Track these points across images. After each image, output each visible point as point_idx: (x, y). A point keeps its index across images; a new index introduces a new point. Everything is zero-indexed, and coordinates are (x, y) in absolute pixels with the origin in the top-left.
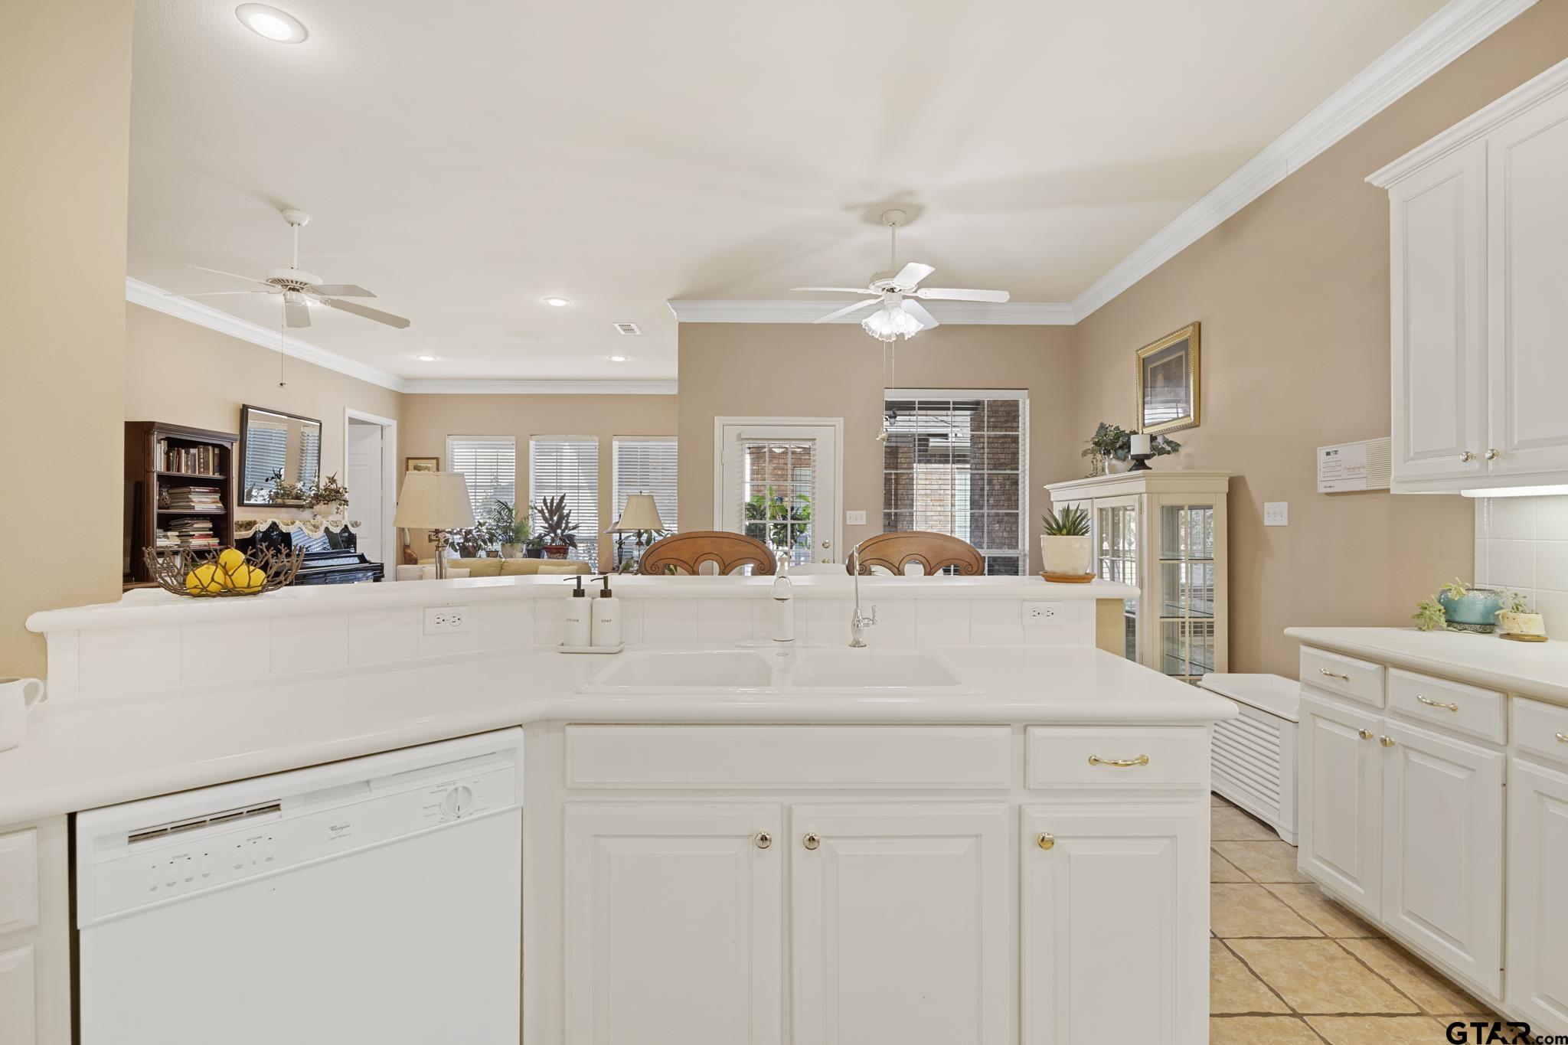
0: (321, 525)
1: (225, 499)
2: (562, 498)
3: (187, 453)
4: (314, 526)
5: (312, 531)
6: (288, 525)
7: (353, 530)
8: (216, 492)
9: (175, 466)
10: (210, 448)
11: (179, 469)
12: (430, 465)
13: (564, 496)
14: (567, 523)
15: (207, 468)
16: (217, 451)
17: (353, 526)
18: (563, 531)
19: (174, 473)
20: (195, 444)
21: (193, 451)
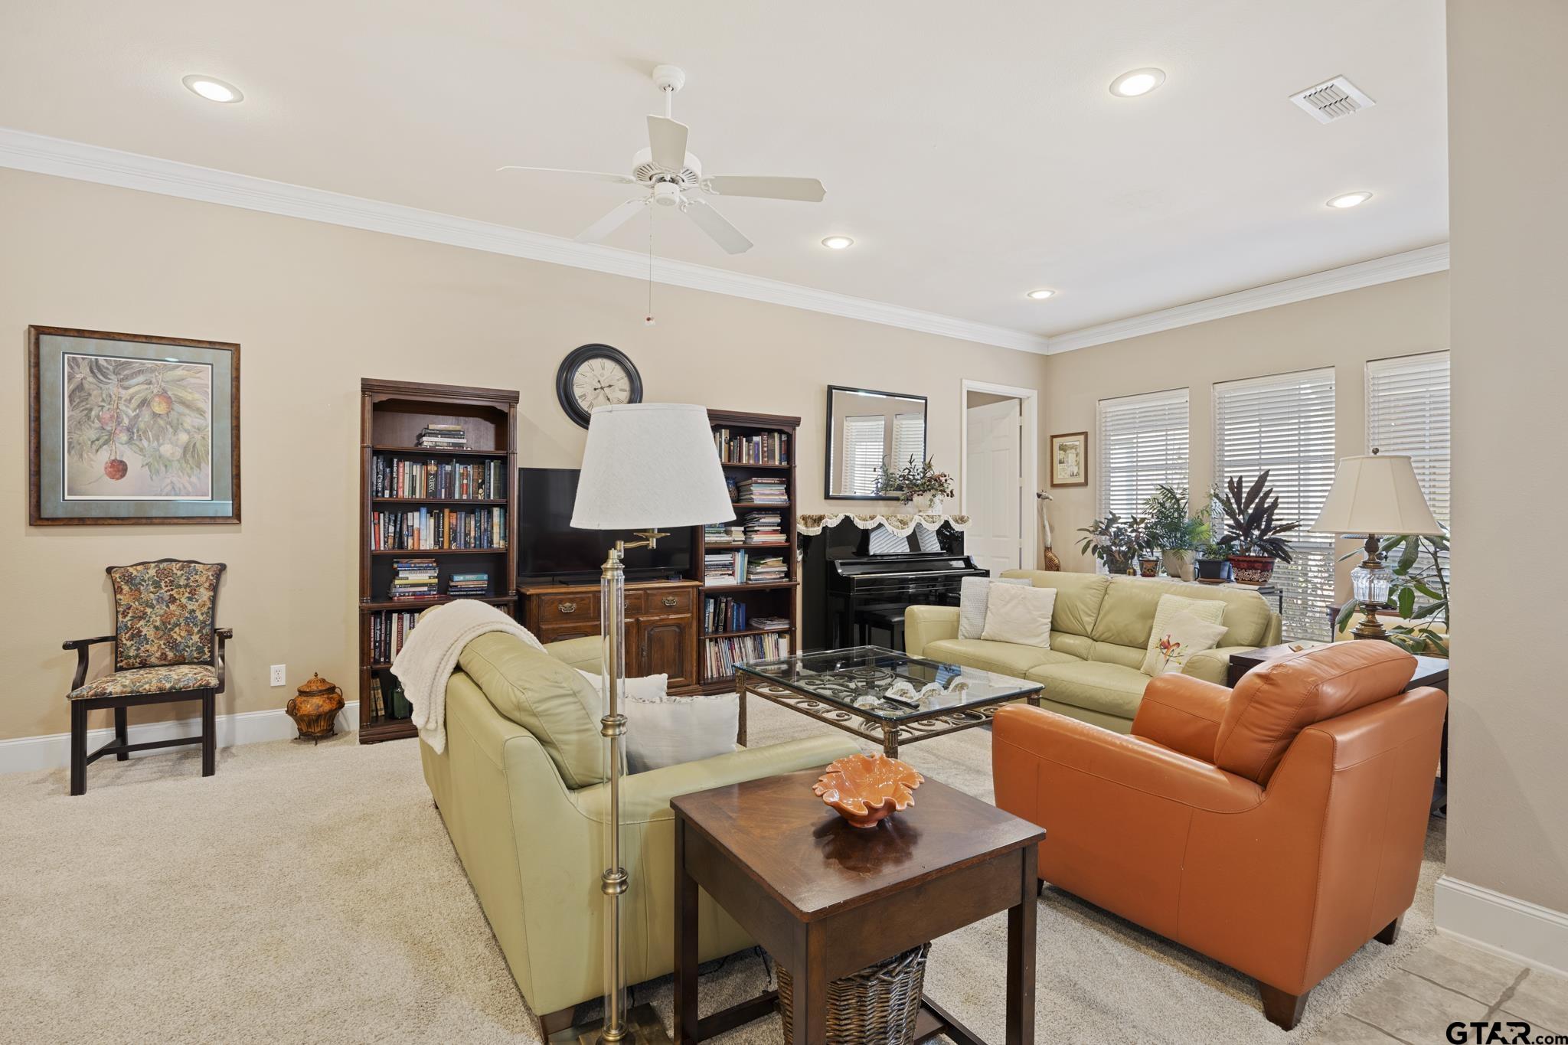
0: (911, 520)
1: (790, 491)
2: (1262, 479)
3: (749, 441)
4: (901, 522)
5: (898, 528)
6: (865, 520)
7: (957, 527)
8: (781, 483)
9: (736, 456)
10: (776, 435)
11: (740, 459)
12: (1077, 443)
13: (1267, 473)
14: (1270, 521)
15: (772, 456)
16: (784, 438)
17: (957, 521)
18: (1264, 532)
19: (735, 462)
20: (758, 432)
21: (756, 439)
